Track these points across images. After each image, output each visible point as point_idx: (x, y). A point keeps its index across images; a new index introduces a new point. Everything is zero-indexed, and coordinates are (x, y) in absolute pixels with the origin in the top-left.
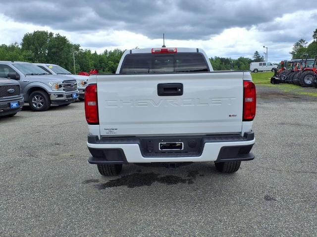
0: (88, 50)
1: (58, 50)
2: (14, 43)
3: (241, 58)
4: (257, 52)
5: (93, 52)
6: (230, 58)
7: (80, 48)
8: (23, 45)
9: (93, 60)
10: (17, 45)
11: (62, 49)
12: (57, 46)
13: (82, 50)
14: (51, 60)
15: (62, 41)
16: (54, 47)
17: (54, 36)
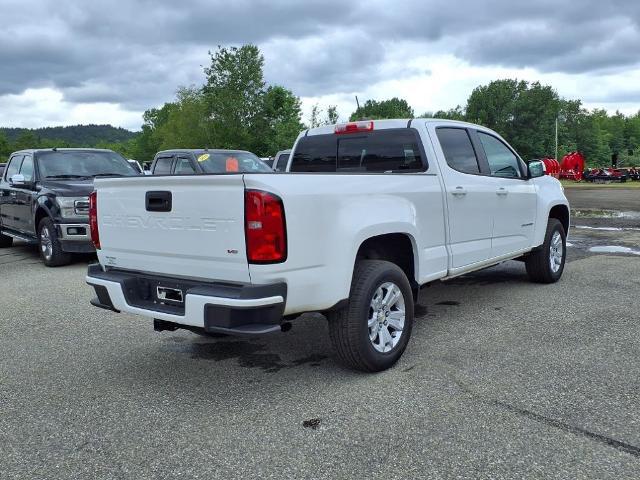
0: (601, 109)
1: (534, 115)
2: (455, 107)
5: (611, 113)
7: (581, 107)
8: (469, 110)
9: (609, 131)
10: (458, 111)
11: (542, 111)
12: (531, 107)
13: (585, 111)
14: (517, 135)
15: (544, 95)
16: (524, 109)
17: (529, 87)
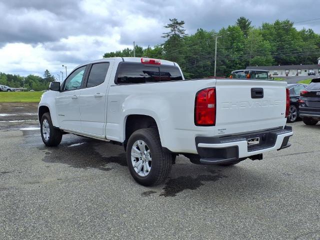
3: (31, 76)
4: (47, 70)
6: (19, 76)
